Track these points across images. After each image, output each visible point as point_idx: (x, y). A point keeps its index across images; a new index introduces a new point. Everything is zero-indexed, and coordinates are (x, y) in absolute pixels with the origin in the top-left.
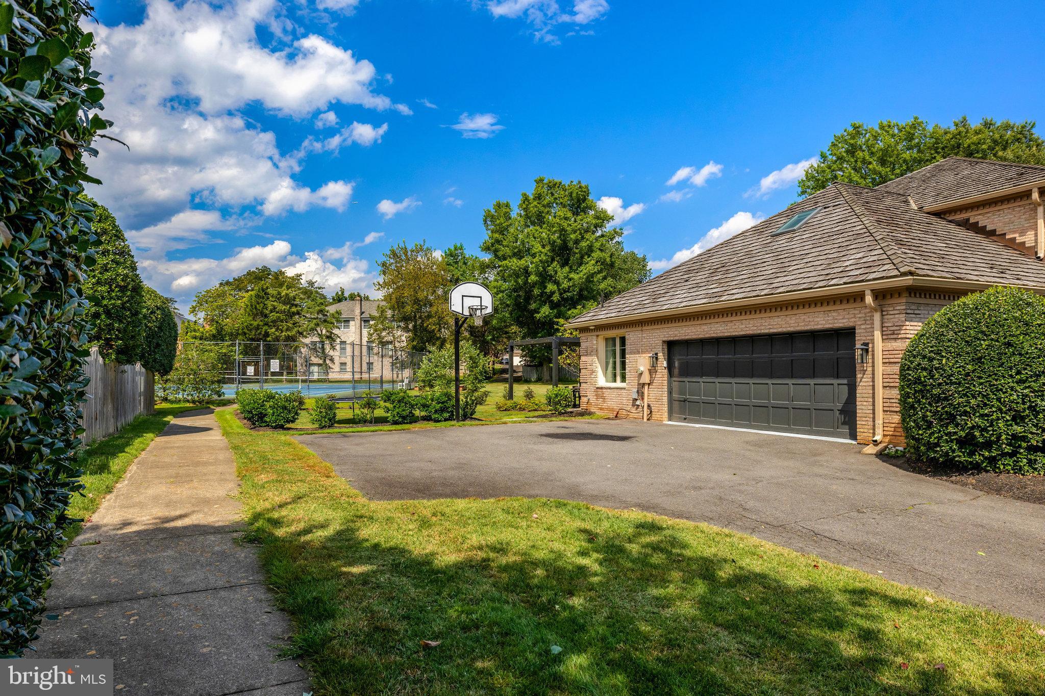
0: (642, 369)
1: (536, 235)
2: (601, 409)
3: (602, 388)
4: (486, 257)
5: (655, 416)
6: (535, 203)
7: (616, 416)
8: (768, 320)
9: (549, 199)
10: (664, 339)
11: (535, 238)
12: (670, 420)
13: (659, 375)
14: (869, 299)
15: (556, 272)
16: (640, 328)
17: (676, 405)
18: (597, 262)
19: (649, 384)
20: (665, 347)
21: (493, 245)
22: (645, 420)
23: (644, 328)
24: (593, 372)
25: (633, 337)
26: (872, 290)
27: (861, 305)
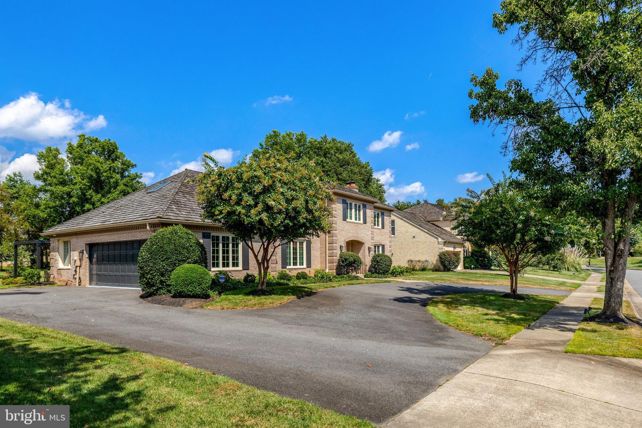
0: (75, 258)
1: (78, 171)
2: (60, 281)
3: (60, 269)
4: (39, 184)
5: (83, 283)
6: (78, 150)
7: (66, 285)
8: (123, 234)
9: (89, 148)
10: (86, 243)
11: (77, 173)
12: (90, 284)
13: (84, 262)
14: (148, 227)
15: (92, 196)
16: (76, 237)
17: (95, 277)
18: (120, 193)
19: (80, 267)
20: (88, 247)
21: (43, 175)
22: (77, 285)
23: (78, 236)
24: (56, 260)
25: (73, 240)
26: (149, 224)
27: (145, 230)
